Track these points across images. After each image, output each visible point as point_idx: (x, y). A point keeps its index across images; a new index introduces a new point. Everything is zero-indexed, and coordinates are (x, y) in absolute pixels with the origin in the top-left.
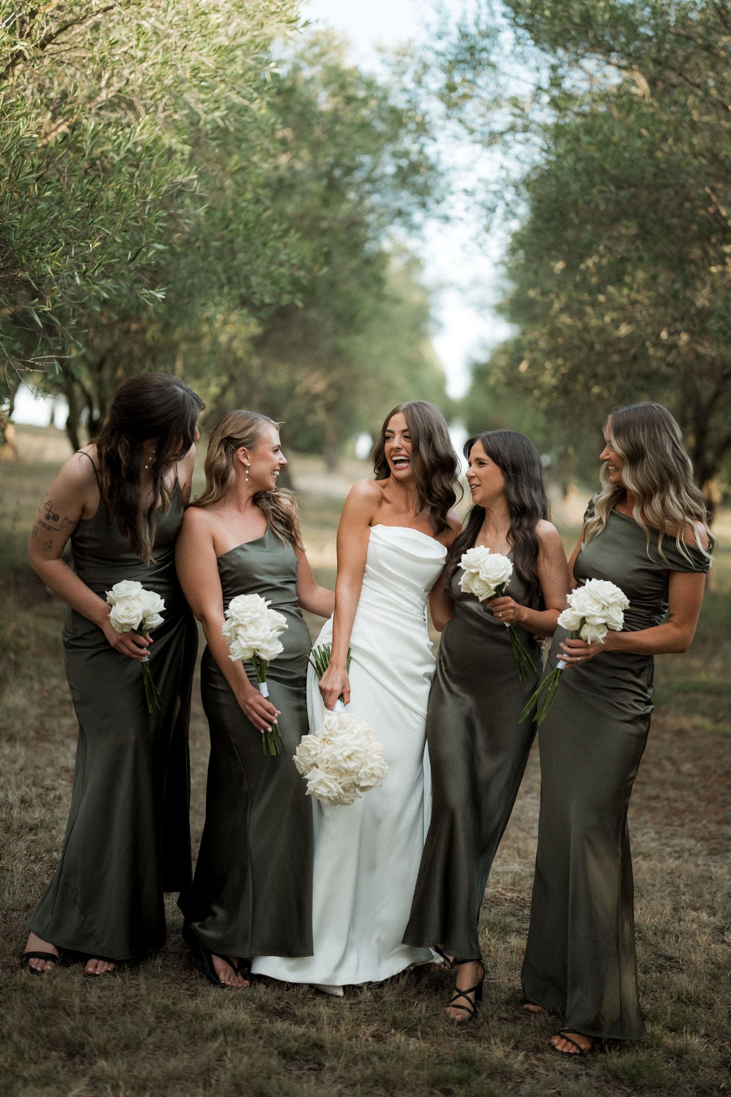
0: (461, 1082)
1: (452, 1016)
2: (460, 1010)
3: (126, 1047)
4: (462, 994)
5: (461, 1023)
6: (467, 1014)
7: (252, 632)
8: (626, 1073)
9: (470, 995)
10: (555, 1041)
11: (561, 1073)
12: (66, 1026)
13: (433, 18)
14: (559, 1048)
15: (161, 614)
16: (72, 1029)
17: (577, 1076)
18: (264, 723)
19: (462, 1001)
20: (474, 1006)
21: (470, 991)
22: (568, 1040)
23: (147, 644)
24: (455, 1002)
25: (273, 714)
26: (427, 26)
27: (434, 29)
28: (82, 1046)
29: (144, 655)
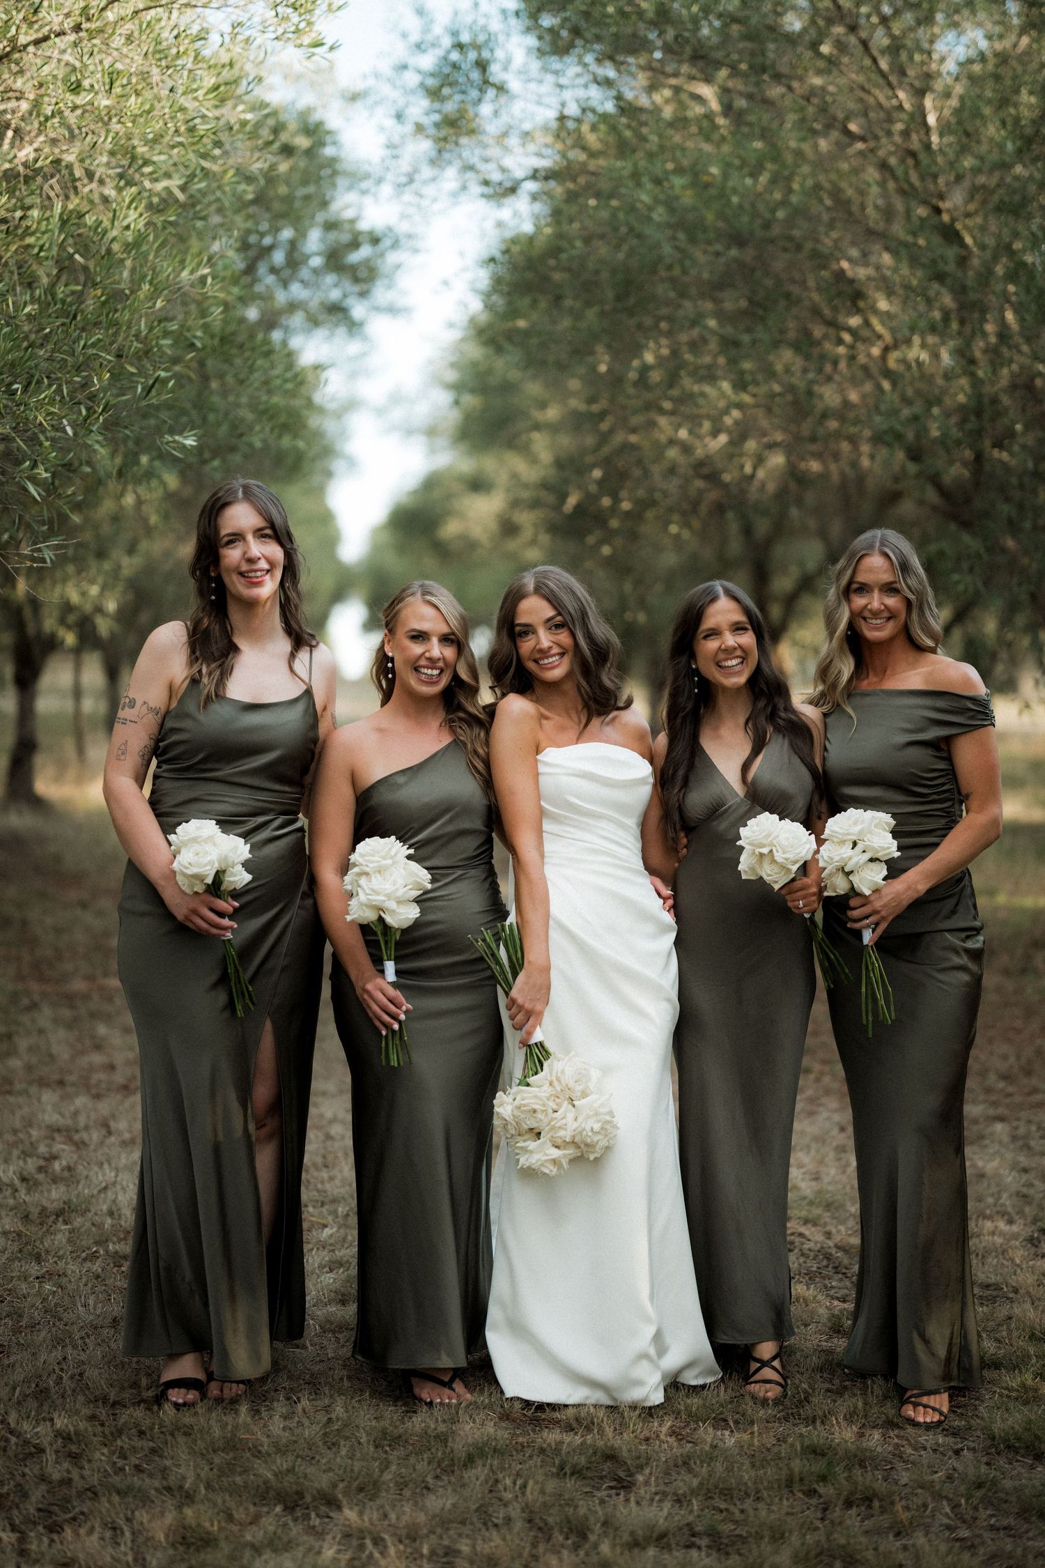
0: (823, 1478)
1: (761, 1394)
2: (768, 1386)
3: (361, 1489)
4: (764, 1364)
5: (777, 1402)
6: (779, 1389)
7: (376, 882)
8: (1019, 1439)
9: (776, 1363)
10: (909, 1411)
11: (935, 1451)
12: (265, 1471)
13: (412, 24)
14: (921, 1419)
15: (247, 865)
16: (276, 1475)
17: (957, 1452)
18: (387, 1018)
19: (767, 1373)
20: (784, 1378)
21: (774, 1358)
22: (925, 1406)
23: (231, 910)
24: (757, 1377)
25: (398, 1006)
26: (404, 35)
27: (415, 37)
28: (300, 1495)
29: (225, 929)
